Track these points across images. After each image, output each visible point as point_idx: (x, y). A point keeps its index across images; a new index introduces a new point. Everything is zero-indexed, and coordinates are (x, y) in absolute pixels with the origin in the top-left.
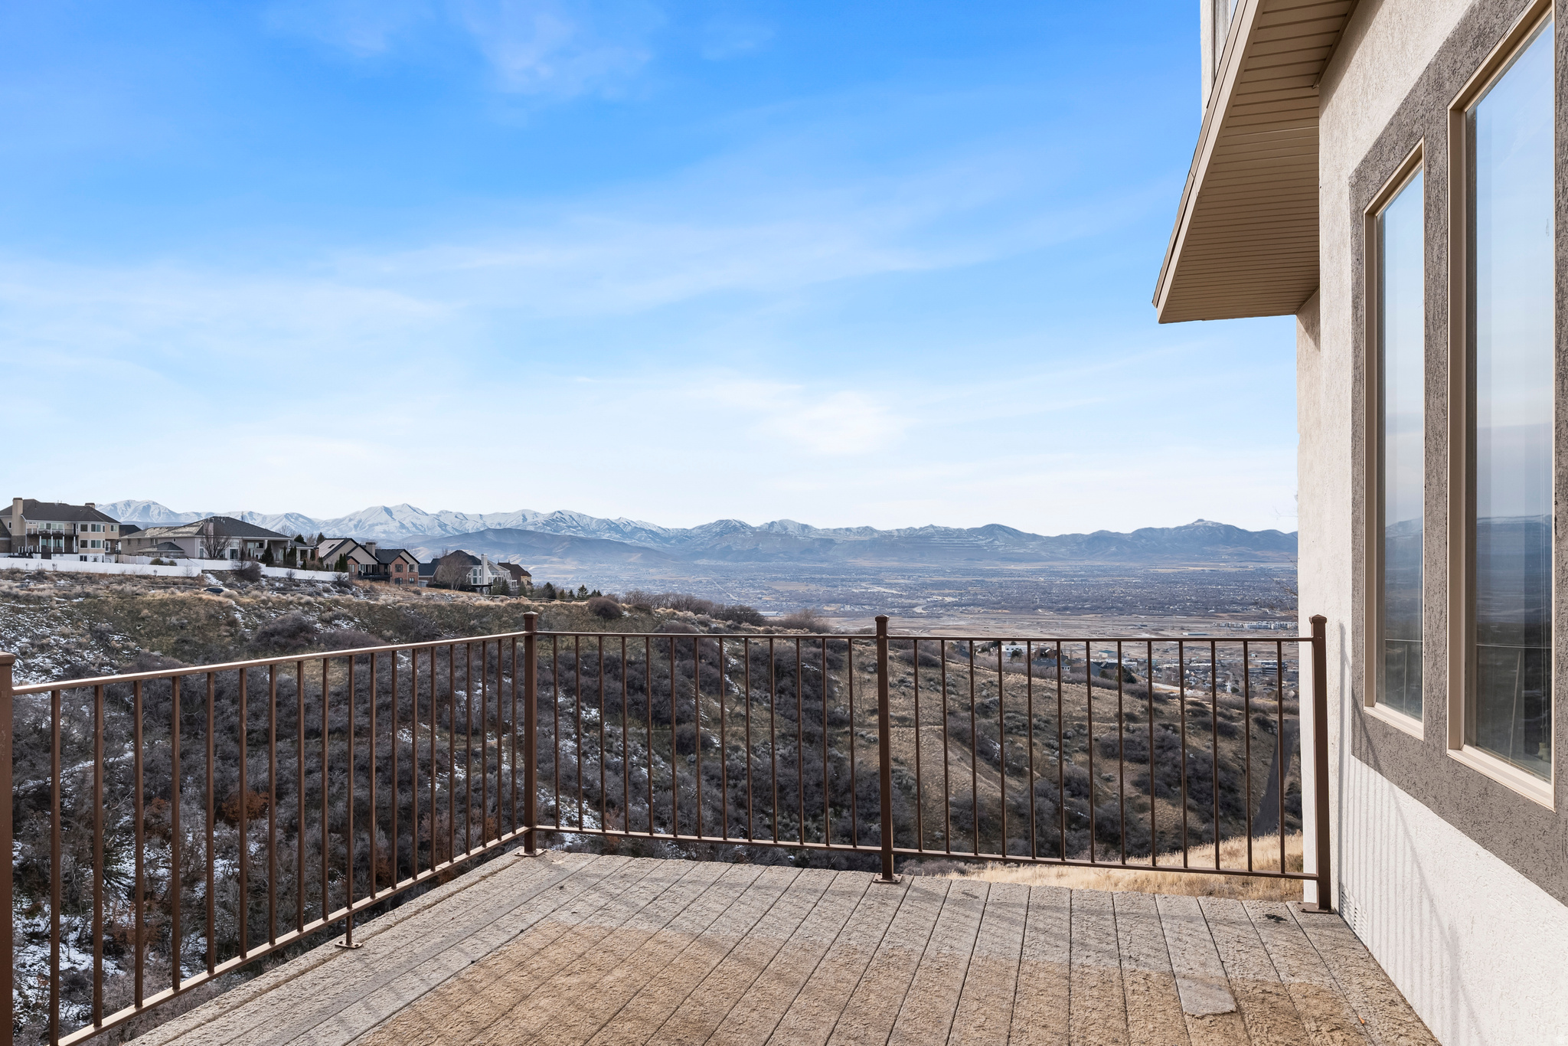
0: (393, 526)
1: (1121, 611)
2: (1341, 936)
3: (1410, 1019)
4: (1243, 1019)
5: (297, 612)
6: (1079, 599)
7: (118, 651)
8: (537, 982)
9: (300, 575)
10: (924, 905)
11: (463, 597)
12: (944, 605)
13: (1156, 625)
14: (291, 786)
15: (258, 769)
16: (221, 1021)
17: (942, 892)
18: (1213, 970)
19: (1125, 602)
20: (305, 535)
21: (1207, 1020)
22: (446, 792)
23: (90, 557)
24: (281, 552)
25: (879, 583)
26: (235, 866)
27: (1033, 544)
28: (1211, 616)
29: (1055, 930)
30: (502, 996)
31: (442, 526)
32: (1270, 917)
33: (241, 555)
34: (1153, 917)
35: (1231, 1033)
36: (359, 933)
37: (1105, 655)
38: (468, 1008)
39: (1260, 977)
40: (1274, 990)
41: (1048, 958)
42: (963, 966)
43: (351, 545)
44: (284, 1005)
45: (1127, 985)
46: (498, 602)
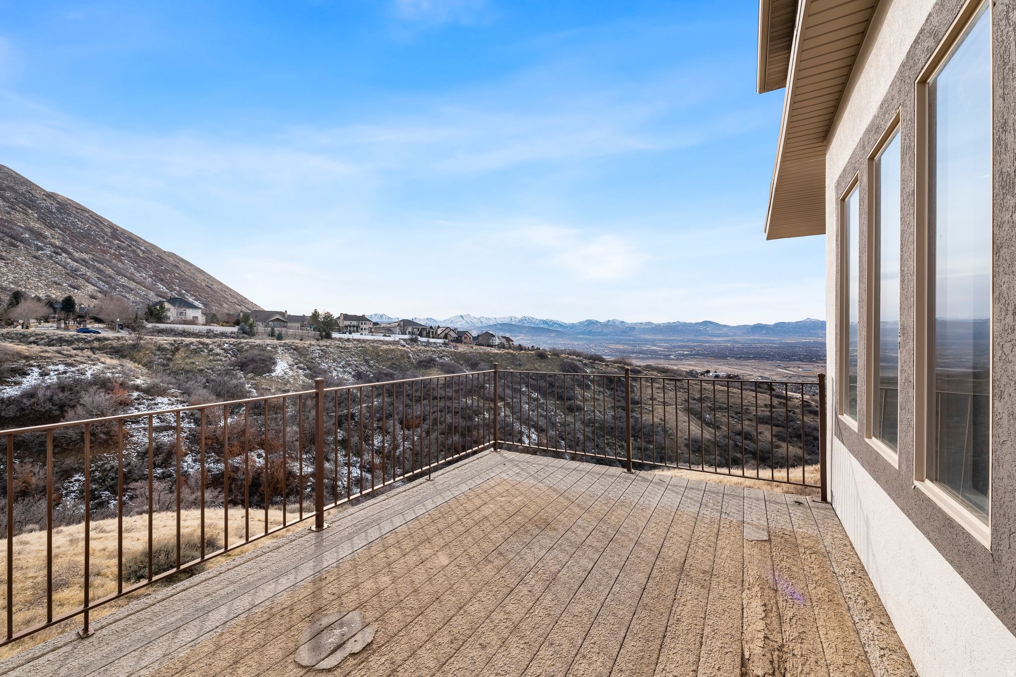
0: (464, 322)
1: (768, 359)
2: (829, 514)
3: (852, 553)
4: (770, 544)
5: (430, 354)
6: (747, 353)
7: (372, 367)
8: (490, 498)
9: (432, 340)
10: (642, 483)
11: (488, 349)
12: (684, 355)
13: (785, 366)
14: (428, 417)
15: (418, 410)
16: (387, 501)
17: (651, 479)
18: (762, 522)
19: (770, 355)
20: (433, 326)
21: (754, 542)
22: (482, 422)
23: (364, 333)
24: (425, 332)
25: (655, 346)
26: (410, 444)
27: (725, 330)
28: (814, 362)
29: (695, 498)
30: (478, 502)
31: (481, 322)
32: (796, 502)
33: (412, 333)
34: (741, 497)
35: (763, 549)
36: (433, 475)
37: (760, 378)
38: (465, 505)
39: (783, 527)
40: (788, 534)
41: (689, 509)
42: (653, 509)
43: (449, 330)
44: (406, 498)
45: (721, 524)
46: (501, 351)
